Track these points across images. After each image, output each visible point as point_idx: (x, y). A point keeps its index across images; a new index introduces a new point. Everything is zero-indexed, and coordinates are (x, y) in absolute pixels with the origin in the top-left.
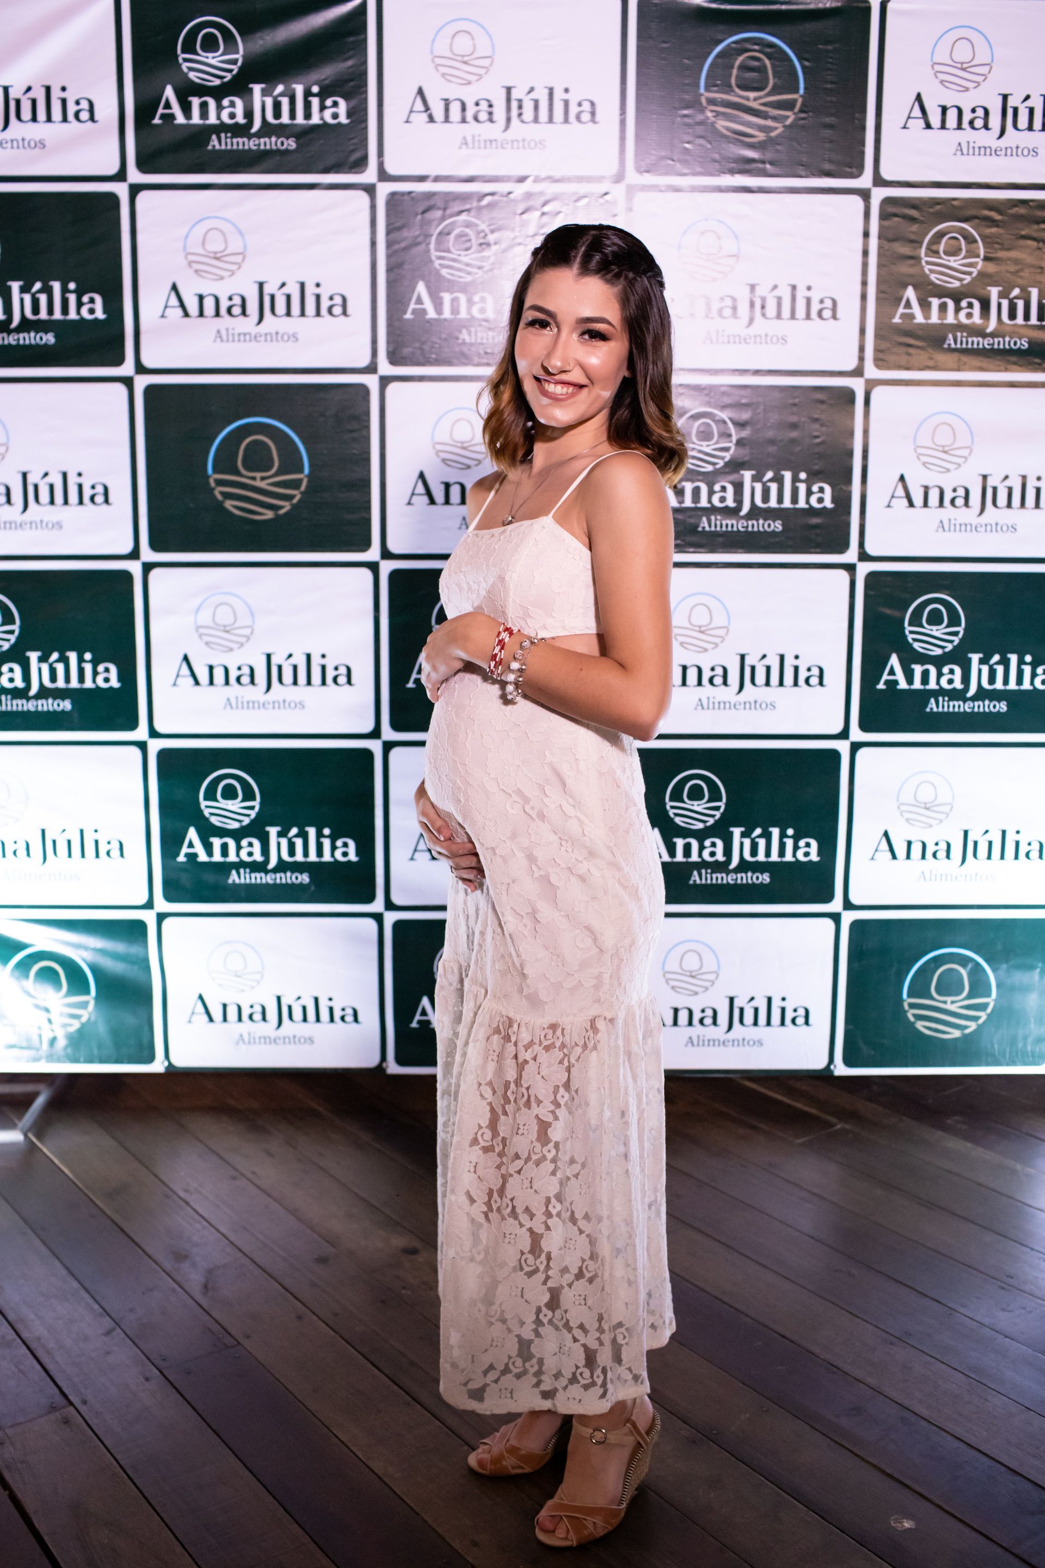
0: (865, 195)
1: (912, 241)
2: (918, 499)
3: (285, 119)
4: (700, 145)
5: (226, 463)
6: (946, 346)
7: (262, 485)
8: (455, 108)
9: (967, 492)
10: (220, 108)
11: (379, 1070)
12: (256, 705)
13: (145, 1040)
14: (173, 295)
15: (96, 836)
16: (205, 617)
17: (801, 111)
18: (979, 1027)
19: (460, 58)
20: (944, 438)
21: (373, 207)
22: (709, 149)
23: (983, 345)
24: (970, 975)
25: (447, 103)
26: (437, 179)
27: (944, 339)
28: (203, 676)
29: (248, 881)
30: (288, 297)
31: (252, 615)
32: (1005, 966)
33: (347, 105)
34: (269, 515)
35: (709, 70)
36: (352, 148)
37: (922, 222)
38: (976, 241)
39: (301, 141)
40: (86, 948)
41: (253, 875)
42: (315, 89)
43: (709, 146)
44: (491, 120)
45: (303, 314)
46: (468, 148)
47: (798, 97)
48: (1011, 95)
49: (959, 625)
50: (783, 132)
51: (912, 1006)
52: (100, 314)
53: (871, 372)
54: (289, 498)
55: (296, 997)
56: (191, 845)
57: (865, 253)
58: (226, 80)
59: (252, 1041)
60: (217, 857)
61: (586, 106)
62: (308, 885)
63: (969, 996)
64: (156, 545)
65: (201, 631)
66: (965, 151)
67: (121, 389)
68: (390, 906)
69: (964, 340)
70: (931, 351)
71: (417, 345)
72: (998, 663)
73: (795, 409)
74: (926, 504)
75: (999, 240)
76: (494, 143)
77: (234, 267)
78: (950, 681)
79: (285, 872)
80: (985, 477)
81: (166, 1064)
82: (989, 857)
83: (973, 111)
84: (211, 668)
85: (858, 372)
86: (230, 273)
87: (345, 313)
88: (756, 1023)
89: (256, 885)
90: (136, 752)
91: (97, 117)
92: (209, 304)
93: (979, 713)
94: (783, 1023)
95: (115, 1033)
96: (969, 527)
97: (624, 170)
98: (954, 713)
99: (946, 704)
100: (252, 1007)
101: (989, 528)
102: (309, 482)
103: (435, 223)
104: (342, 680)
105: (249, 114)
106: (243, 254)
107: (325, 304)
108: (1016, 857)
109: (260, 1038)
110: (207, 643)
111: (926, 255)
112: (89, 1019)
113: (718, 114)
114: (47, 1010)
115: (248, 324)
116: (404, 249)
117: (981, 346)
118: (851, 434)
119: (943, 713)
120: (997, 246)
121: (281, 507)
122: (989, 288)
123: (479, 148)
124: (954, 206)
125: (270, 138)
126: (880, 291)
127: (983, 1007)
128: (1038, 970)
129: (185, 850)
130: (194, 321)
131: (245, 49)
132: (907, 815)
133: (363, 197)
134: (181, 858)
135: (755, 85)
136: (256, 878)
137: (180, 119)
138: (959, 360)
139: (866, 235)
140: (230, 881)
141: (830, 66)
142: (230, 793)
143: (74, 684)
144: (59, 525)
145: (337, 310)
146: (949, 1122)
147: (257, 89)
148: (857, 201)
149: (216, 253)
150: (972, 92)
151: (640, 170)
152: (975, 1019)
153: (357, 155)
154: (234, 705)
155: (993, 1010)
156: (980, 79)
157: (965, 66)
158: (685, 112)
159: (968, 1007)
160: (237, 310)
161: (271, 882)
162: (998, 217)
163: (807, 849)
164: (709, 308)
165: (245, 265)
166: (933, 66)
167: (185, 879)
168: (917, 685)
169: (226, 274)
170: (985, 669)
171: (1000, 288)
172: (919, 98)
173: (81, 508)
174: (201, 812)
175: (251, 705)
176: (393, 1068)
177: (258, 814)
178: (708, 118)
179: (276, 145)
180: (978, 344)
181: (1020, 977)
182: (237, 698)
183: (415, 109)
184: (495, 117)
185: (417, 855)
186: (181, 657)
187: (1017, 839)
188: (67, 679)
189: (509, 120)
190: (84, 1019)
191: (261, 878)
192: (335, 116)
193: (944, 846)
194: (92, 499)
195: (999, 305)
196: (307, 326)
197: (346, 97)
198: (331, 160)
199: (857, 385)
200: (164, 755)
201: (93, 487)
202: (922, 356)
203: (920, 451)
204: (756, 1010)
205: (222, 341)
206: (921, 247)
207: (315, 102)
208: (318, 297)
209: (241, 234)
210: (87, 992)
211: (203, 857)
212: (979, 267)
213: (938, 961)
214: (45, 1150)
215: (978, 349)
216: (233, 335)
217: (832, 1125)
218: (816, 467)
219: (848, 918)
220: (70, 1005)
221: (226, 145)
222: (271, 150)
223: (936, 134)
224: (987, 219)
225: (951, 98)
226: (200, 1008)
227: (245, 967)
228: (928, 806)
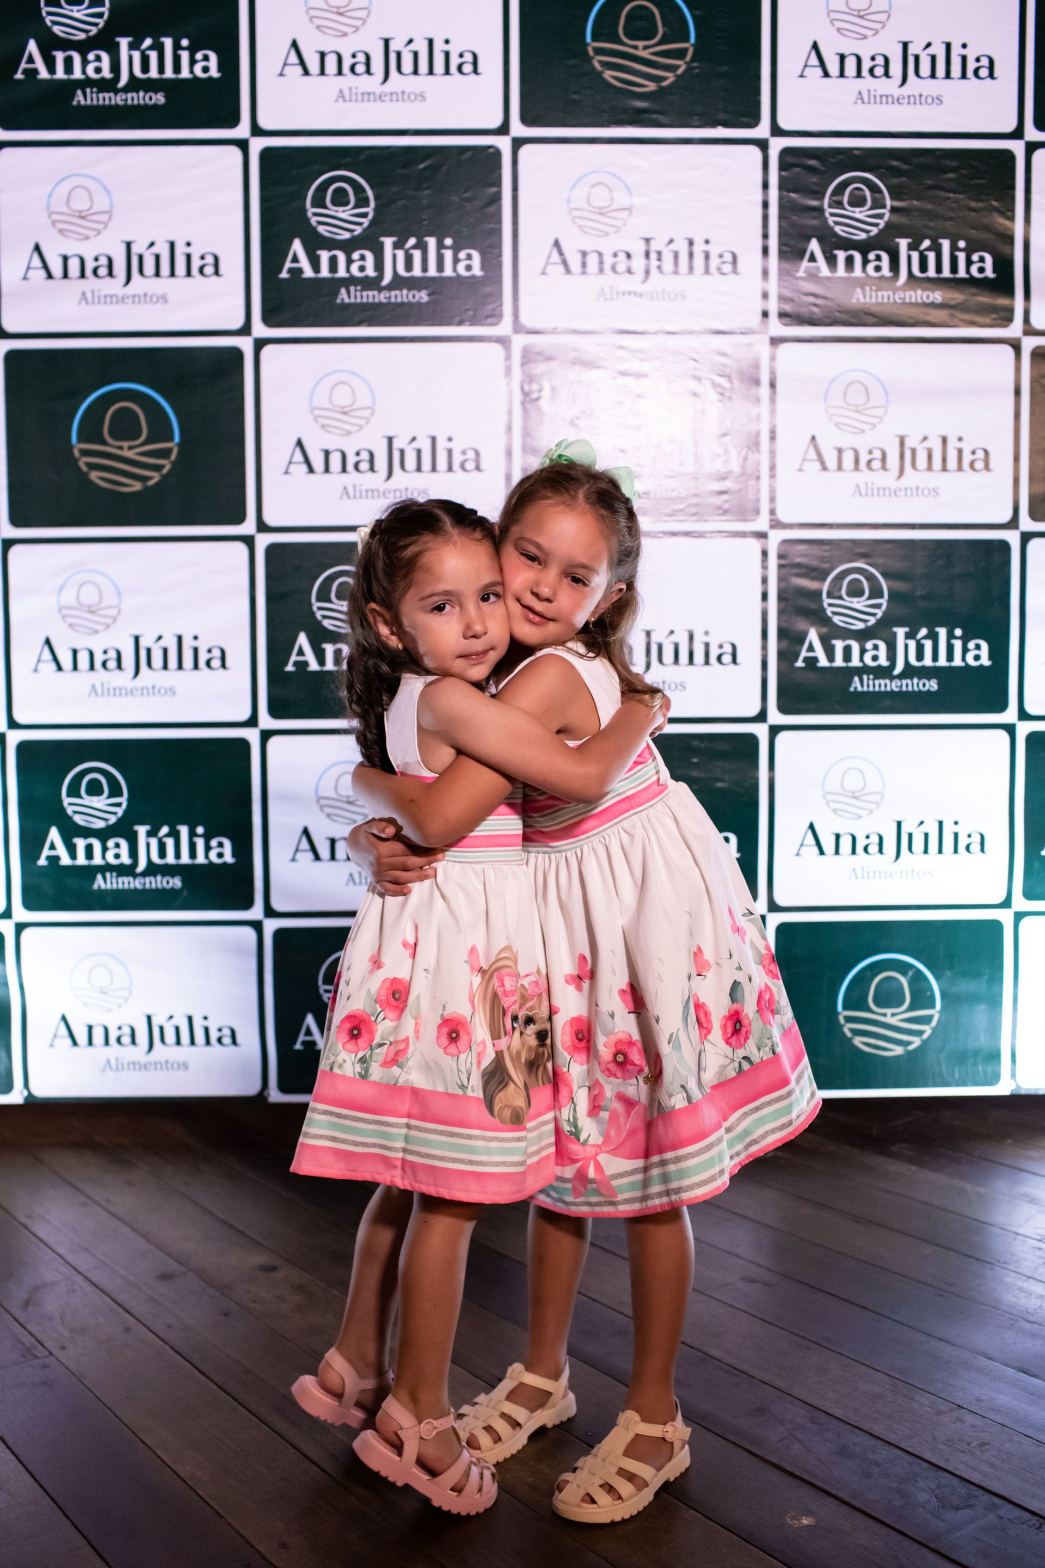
1: (814, 192)
2: (831, 462)
3: (154, 73)
4: (589, 96)
5: (91, 432)
6: (855, 300)
7: (130, 454)
8: (331, 62)
9: (884, 454)
10: (85, 62)
11: (261, 1097)
12: (123, 692)
13: (3, 1068)
14: (36, 256)
16: (68, 598)
17: (693, 60)
18: (925, 1043)
19: (335, 10)
20: (856, 397)
21: (246, 162)
22: (598, 100)
23: (894, 298)
24: (911, 984)
25: (322, 55)
26: (312, 133)
27: (852, 293)
28: (66, 659)
29: (115, 886)
30: (157, 258)
31: (119, 594)
32: (948, 973)
33: (218, 58)
34: (137, 486)
35: (595, 19)
36: (223, 103)
37: (824, 172)
38: (880, 192)
39: (170, 96)
41: (120, 880)
42: (185, 43)
43: (598, 97)
44: (368, 73)
45: (172, 274)
46: (344, 101)
47: (689, 46)
48: (911, 42)
49: (882, 597)
50: (674, 81)
51: (849, 1019)
53: (776, 328)
54: (158, 468)
55: (168, 1017)
56: (53, 847)
57: (765, 205)
58: (91, 34)
59: (120, 1067)
60: (81, 860)
61: (468, 57)
62: (181, 889)
63: (911, 1008)
64: (17, 520)
65: (65, 612)
66: (866, 100)
68: (270, 912)
69: (874, 294)
72: (925, 637)
74: (840, 468)
75: (905, 190)
76: (372, 95)
77: (100, 227)
78: (875, 658)
79: (155, 876)
80: (902, 439)
81: (26, 1093)
82: (926, 851)
83: (873, 59)
84: (75, 652)
85: (762, 328)
86: (96, 232)
87: (217, 273)
89: (123, 891)
92: (74, 265)
93: (907, 692)
96: (887, 491)
97: (509, 122)
98: (880, 692)
99: (871, 683)
100: (120, 1028)
101: (909, 491)
102: (179, 453)
103: (311, 178)
104: (216, 663)
105: (115, 67)
106: (109, 213)
107: (196, 264)
108: (956, 851)
109: (129, 1064)
110: (71, 625)
113: (606, 65)
115: (115, 286)
116: (281, 205)
117: (892, 300)
119: (868, 693)
120: (904, 196)
121: (149, 478)
122: (897, 240)
123: (357, 101)
124: (856, 156)
125: (138, 93)
126: (781, 244)
127: (926, 1020)
128: (986, 977)
129: (46, 852)
130: (58, 283)
131: (111, 3)
132: (833, 805)
133: (236, 153)
134: (42, 862)
135: (644, 34)
136: (123, 883)
137: (44, 74)
139: (765, 186)
140: (95, 887)
141: (720, 14)
142: (95, 789)
145: (209, 270)
146: (893, 1148)
147: (124, 42)
148: (755, 153)
149: (80, 212)
150: (871, 40)
151: (525, 123)
152: (919, 1033)
153: (229, 110)
154: (99, 693)
155: (938, 1024)
156: (878, 26)
157: (862, 13)
158: (571, 62)
159: (910, 1020)
160: (103, 271)
161: (139, 887)
162: (905, 167)
164: (601, 262)
165: (111, 224)
166: (828, 14)
168: (839, 662)
169: (91, 233)
170: (912, 644)
171: (910, 240)
174: (64, 810)
175: (118, 692)
176: (275, 1096)
177: (125, 812)
178: (594, 68)
179: (144, 100)
180: (889, 299)
181: (965, 986)
182: (102, 685)
183: (289, 61)
184: (373, 70)
185: (299, 855)
186: (43, 640)
187: (956, 831)
189: (387, 72)
191: (129, 883)
192: (206, 69)
193: (876, 840)
195: (909, 258)
196: (178, 287)
197: (217, 50)
198: (202, 115)
199: (762, 342)
203: (831, 411)
205: (87, 303)
206: (823, 198)
207: (185, 55)
209: (107, 191)
211: (66, 860)
212: (886, 218)
213: (875, 968)
215: (889, 303)
216: (99, 297)
218: (720, 430)
219: (774, 920)
221: (92, 100)
222: (139, 106)
223: (834, 82)
224: (892, 169)
225: (849, 46)
226: (63, 1030)
227: (112, 982)
228: (856, 795)
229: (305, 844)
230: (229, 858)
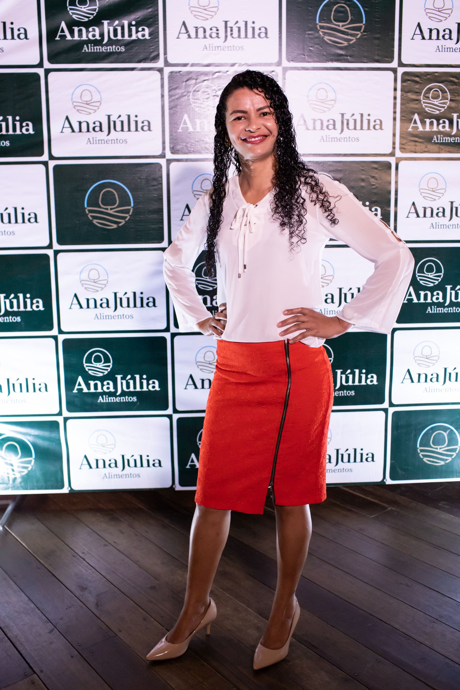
0: (394, 71)
1: (417, 92)
2: (421, 214)
3: (119, 37)
4: (317, 48)
5: (93, 202)
6: (433, 141)
7: (111, 212)
8: (201, 31)
9: (444, 210)
10: (88, 31)
11: (172, 488)
12: (110, 317)
13: (59, 478)
14: (67, 122)
15: (34, 381)
16: (84, 276)
17: (364, 31)
18: (453, 459)
19: (203, 8)
20: (433, 185)
21: (162, 79)
22: (321, 50)
23: (450, 141)
24: (448, 435)
25: (197, 29)
26: (193, 65)
27: (432, 138)
28: (84, 303)
29: (107, 401)
30: (122, 122)
31: (107, 274)
33: (149, 30)
34: (115, 226)
35: (320, 13)
36: (152, 50)
37: (421, 83)
38: (446, 92)
39: (127, 48)
40: (30, 435)
41: (110, 398)
42: (134, 23)
43: (321, 48)
44: (218, 37)
45: (129, 130)
46: (207, 50)
47: (362, 25)
49: (441, 272)
50: (355, 41)
51: (422, 451)
52: (31, 132)
53: (398, 154)
54: (124, 218)
55: (131, 455)
56: (79, 385)
57: (395, 98)
58: (90, 19)
59: (110, 477)
60: (92, 390)
61: (263, 30)
62: (137, 402)
63: (448, 446)
64: (60, 242)
65: (83, 282)
66: (441, 50)
67: (42, 168)
68: (176, 411)
69: (441, 138)
70: (426, 144)
71: (184, 144)
72: (459, 289)
73: (363, 172)
74: (425, 216)
75: (457, 92)
76: (219, 48)
77: (96, 108)
78: (437, 299)
79: (125, 396)
80: (452, 203)
81: (69, 489)
82: (456, 380)
83: (444, 31)
84: (88, 300)
85: (392, 154)
86: (94, 111)
87: (149, 129)
88: (349, 461)
89: (111, 403)
90: (52, 341)
91: (28, 37)
92: (84, 126)
93: (450, 313)
94: (362, 461)
95: (44, 474)
96: (445, 226)
97: (281, 60)
98: (439, 313)
99: (435, 309)
100: (110, 460)
101: (454, 226)
102: (133, 210)
103: (192, 86)
104: (151, 304)
105: (102, 35)
106: (100, 102)
107: (140, 125)
109: (114, 475)
110: (86, 288)
111: (423, 99)
112: (32, 468)
113: (325, 33)
114: (12, 465)
115: (103, 135)
116: (177, 99)
117: (449, 141)
118: (390, 183)
119: (434, 314)
120: (456, 94)
121: (120, 223)
122: (453, 114)
123: (212, 50)
124: (436, 76)
125: (112, 46)
126: (402, 116)
127: (454, 450)
129: (77, 387)
130: (77, 134)
131: (99, 4)
132: (418, 362)
133: (157, 75)
134: (75, 391)
135: (343, 19)
136: (111, 400)
137: (69, 37)
138: (439, 148)
139: (395, 89)
141: (377, 10)
142: (98, 360)
143: (22, 309)
144: (13, 233)
145: (146, 128)
146: (440, 504)
147: (106, 23)
148: (391, 74)
149: (87, 101)
150: (444, 22)
151: (289, 60)
152: (451, 456)
153: (155, 54)
154: (99, 318)
155: (459, 452)
156: (447, 16)
157: (440, 10)
158: (310, 32)
159: (447, 451)
160: (97, 129)
161: (118, 401)
162: (456, 81)
163: (372, 379)
164: (322, 125)
165: (101, 107)
166: (425, 10)
167: (77, 400)
168: (422, 301)
169: (92, 111)
170: (453, 292)
171: (458, 114)
172: (419, 25)
173: (24, 224)
174: (85, 368)
175: (107, 317)
176: (178, 488)
177: (111, 369)
178: (320, 35)
179: (115, 49)
180: (448, 140)
182: (101, 314)
183: (181, 32)
184: (220, 36)
185: (188, 387)
186: (74, 295)
188: (19, 307)
189: (226, 37)
190: (29, 469)
191: (114, 399)
192: (143, 36)
193: (436, 376)
194: (29, 220)
195: (457, 122)
196: (131, 136)
197: (148, 27)
198: (142, 56)
199: (392, 160)
200: (65, 342)
201: (29, 214)
202: (421, 146)
203: (422, 191)
204: (349, 455)
205: (91, 143)
206: (421, 95)
207: (134, 29)
208: (136, 122)
209: (99, 92)
210: (31, 456)
211: (85, 390)
212: (448, 104)
213: (433, 430)
214: (13, 534)
215: (448, 143)
216: (96, 140)
217: (385, 508)
218: (373, 199)
219: (391, 410)
220: (22, 462)
221: (91, 49)
222: (113, 52)
223: (427, 42)
224: (451, 82)
225: (434, 25)
226: (85, 462)
227: (107, 442)
228: (428, 357)
229: (191, 382)
230: (157, 388)
